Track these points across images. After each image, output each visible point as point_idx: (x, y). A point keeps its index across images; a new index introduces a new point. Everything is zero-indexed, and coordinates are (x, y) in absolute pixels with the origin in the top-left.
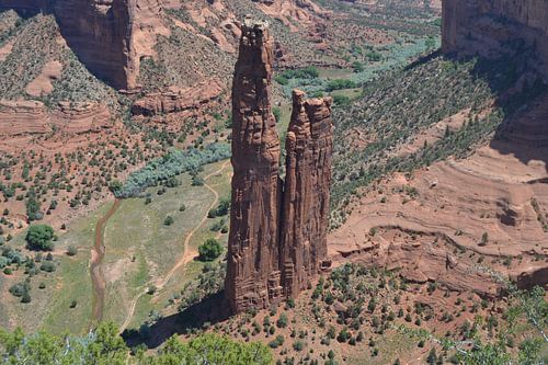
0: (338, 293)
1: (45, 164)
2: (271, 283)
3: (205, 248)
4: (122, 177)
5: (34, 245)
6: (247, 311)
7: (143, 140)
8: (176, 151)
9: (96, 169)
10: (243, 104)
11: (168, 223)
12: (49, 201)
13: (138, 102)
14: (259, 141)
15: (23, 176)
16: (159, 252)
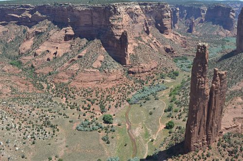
0: (227, 144)
1: (103, 92)
2: (203, 140)
3: (168, 124)
4: (130, 96)
5: (106, 122)
6: (195, 151)
7: (134, 83)
8: (146, 87)
9: (121, 94)
10: (198, 74)
11: (151, 114)
12: (108, 105)
13: (130, 70)
14: (203, 88)
15: (96, 96)
16: (151, 125)
